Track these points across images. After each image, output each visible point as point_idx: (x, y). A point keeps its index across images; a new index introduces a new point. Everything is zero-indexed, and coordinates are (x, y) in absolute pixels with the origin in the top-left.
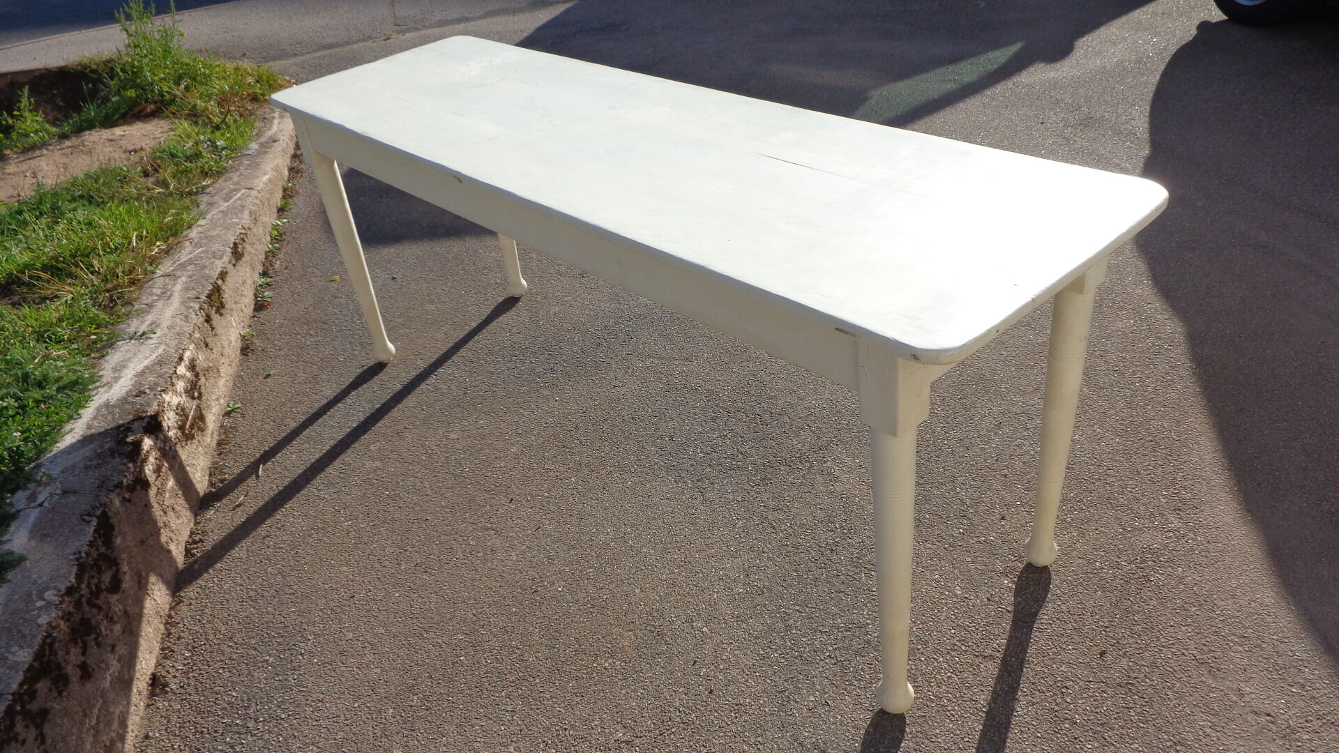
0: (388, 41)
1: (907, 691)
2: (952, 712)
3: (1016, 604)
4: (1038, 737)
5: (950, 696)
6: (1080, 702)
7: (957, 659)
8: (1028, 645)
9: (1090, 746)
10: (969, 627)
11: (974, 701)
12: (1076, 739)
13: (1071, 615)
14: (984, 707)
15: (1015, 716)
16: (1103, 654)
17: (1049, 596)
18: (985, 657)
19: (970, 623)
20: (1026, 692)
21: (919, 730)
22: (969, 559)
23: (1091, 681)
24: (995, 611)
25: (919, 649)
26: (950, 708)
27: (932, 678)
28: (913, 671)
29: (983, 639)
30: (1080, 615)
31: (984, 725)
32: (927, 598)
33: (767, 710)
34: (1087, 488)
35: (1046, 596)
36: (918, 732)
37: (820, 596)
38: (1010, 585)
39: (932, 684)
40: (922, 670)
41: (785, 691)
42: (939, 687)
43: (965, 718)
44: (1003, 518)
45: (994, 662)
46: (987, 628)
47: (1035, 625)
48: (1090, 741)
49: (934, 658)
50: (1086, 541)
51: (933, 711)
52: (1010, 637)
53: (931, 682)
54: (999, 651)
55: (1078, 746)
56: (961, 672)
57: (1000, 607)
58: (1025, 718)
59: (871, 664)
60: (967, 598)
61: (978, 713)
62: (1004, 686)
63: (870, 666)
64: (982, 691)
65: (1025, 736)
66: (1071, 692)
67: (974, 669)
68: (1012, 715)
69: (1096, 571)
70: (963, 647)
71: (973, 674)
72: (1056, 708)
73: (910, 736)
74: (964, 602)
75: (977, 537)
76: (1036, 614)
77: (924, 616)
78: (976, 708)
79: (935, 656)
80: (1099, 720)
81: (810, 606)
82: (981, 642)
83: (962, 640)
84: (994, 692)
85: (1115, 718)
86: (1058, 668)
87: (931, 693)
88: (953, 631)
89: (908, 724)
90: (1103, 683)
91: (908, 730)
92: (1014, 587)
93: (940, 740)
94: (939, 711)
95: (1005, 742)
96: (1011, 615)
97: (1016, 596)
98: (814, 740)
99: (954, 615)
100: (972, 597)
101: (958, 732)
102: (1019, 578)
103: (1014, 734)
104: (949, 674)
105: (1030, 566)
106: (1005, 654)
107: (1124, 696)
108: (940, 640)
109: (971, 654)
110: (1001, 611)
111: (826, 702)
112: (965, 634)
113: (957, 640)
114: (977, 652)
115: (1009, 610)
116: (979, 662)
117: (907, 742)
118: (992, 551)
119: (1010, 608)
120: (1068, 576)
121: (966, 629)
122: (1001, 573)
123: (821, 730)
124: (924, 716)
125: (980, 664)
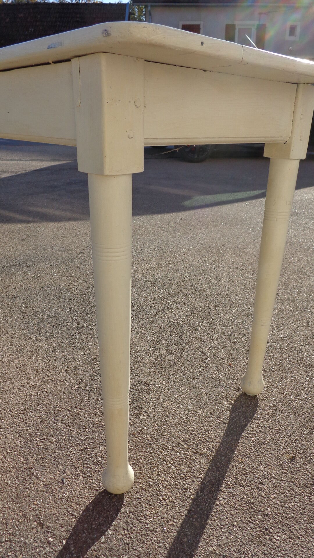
1: (127, 473)
2: (164, 497)
3: (231, 419)
4: (234, 525)
5: (166, 483)
6: (272, 496)
7: (178, 454)
8: (235, 449)
9: (278, 538)
10: (193, 431)
11: (185, 489)
12: (266, 529)
13: (271, 429)
14: (193, 494)
15: (217, 505)
16: (293, 459)
17: (256, 415)
18: (201, 454)
19: (195, 429)
20: (229, 485)
21: (133, 510)
22: (203, 387)
23: (282, 480)
24: (214, 422)
25: (150, 444)
26: (163, 493)
27: (154, 467)
28: (141, 461)
29: (202, 441)
30: (277, 430)
31: (189, 511)
32: (166, 409)
33: (9, 482)
35: (253, 415)
36: (131, 512)
37: (89, 402)
38: (228, 405)
39: (154, 472)
40: (149, 460)
41: (32, 468)
42: (159, 475)
43: (174, 503)
44: (230, 365)
45: (208, 459)
46: (207, 433)
47: (243, 434)
48: (279, 533)
49: (160, 452)
50: (284, 383)
51: (149, 495)
52: (223, 440)
53: (153, 471)
54: (212, 451)
55: (268, 537)
56: (179, 464)
57: (218, 420)
58: (225, 507)
60: (195, 411)
61: (186, 500)
62: (212, 478)
64: (193, 481)
65: (223, 523)
66: (266, 488)
67: (190, 463)
68: (214, 503)
69: (290, 402)
70: (185, 446)
71: (189, 467)
72: (252, 501)
73: (123, 515)
74: (193, 414)
75: (210, 375)
76: (245, 426)
77: (161, 421)
78: (185, 495)
79: (162, 451)
80: (287, 514)
81: (79, 407)
82: (200, 443)
83: (186, 440)
84: (203, 483)
85: (301, 513)
86: (257, 467)
87: (151, 480)
88: (180, 433)
89: (124, 505)
90: (292, 482)
91: (122, 510)
92: (231, 407)
93: (148, 522)
94: (153, 495)
95: (204, 527)
96: (225, 425)
97: (231, 413)
98: (37, 512)
99: (184, 422)
100: (200, 411)
101: (166, 515)
102: (236, 401)
103: (213, 520)
104: (170, 465)
105: (244, 394)
106: (216, 453)
107: (309, 495)
108: (168, 439)
109: (190, 452)
110: (219, 422)
111: (62, 480)
112: (189, 436)
113: (182, 440)
114: (195, 450)
115: (225, 422)
116: (196, 458)
117: (119, 521)
118: (219, 384)
119: (226, 421)
120: (270, 403)
121: (190, 433)
122: (223, 397)
123: (48, 504)
124: (140, 498)
125: (196, 460)
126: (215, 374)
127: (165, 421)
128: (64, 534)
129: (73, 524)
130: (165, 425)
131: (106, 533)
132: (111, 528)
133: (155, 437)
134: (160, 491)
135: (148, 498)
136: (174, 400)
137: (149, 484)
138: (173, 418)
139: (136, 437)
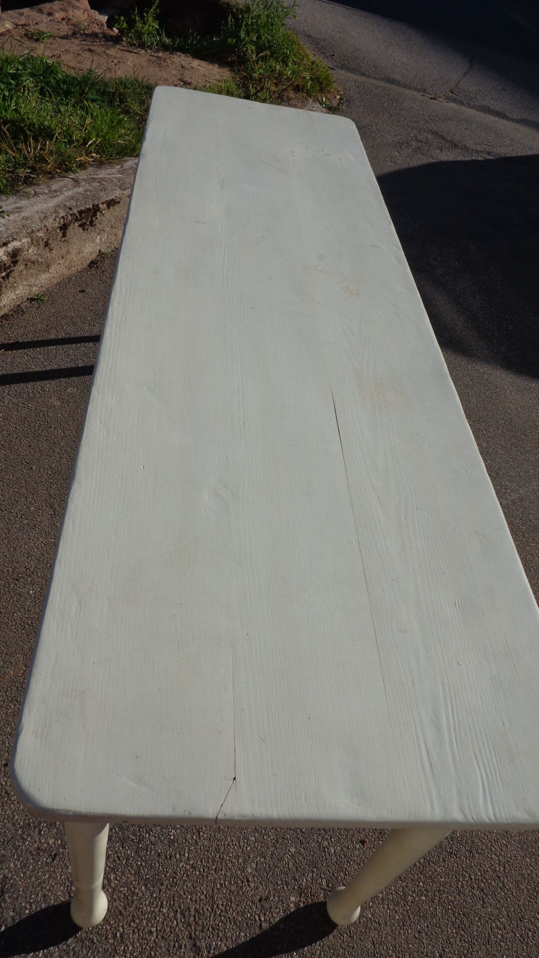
0: (433, 100)
3: (274, 928)
5: (131, 948)
7: (175, 923)
10: (218, 907)
17: (306, 949)
18: (195, 945)
19: (222, 905)
21: (77, 949)
22: (293, 850)
24: (251, 915)
25: (162, 884)
27: (138, 918)
28: (135, 898)
29: (213, 928)
32: (222, 850)
33: (16, 817)
34: (462, 886)
35: (305, 946)
36: (74, 951)
38: (292, 905)
39: (132, 924)
40: (142, 904)
42: (134, 931)
44: (363, 842)
46: (228, 924)
49: (162, 903)
50: (397, 933)
51: (104, 946)
52: (233, 950)
53: (134, 921)
54: (209, 952)
56: (163, 938)
57: (259, 916)
59: (119, 859)
60: (248, 881)
63: (116, 859)
67: (174, 946)
70: (192, 919)
71: (168, 950)
73: (65, 947)
74: (242, 882)
75: (323, 838)
77: (202, 861)
79: (164, 903)
82: (208, 930)
83: (199, 913)
87: (121, 930)
88: (203, 897)
89: (76, 937)
92: (292, 910)
96: (258, 931)
97: (282, 921)
98: (10, 875)
99: (222, 885)
100: (252, 885)
102: (306, 907)
104: (154, 929)
105: (322, 907)
108: (184, 894)
109: (189, 932)
110: (256, 920)
111: (55, 855)
112: (207, 910)
113: (195, 908)
114: (195, 934)
115: (263, 926)
116: (185, 945)
117: (57, 949)
118: (318, 862)
119: (265, 926)
120: (342, 948)
121: (213, 906)
122: (299, 887)
123: (24, 873)
124: (94, 943)
125: (183, 947)
126: (330, 842)
127: (205, 864)
128: (10, 919)
129: (23, 917)
130: (200, 871)
131: (37, 953)
132: (46, 951)
133: (175, 878)
134: (117, 953)
135: (100, 950)
136: (244, 842)
137: (116, 934)
138: (216, 868)
139: (158, 862)
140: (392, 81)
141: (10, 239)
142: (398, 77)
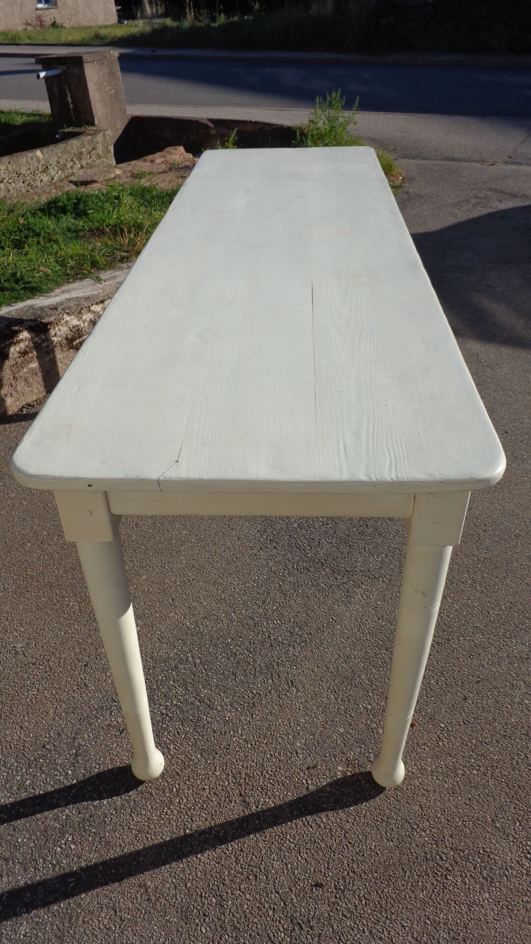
2: (169, 811)
3: (321, 790)
4: (186, 885)
5: (185, 801)
6: (248, 896)
7: (227, 783)
8: (280, 824)
9: (204, 931)
10: (267, 772)
11: (192, 819)
12: (204, 915)
13: (345, 836)
14: (191, 830)
15: (197, 857)
16: (318, 885)
17: (352, 808)
18: (244, 801)
19: (272, 771)
20: (228, 850)
21: (137, 800)
22: (342, 730)
23: (278, 893)
24: (299, 780)
25: (216, 754)
26: (172, 807)
27: (193, 778)
28: (192, 763)
29: (262, 788)
30: (350, 843)
31: (172, 841)
32: (273, 728)
34: (517, 763)
35: (351, 806)
36: (134, 800)
37: (220, 666)
38: (339, 773)
39: (187, 782)
40: (197, 768)
41: (115, 702)
42: (189, 788)
43: (170, 823)
45: (244, 811)
46: (276, 785)
47: (308, 817)
48: (210, 928)
49: (215, 768)
50: (446, 799)
51: (161, 799)
52: (280, 806)
53: (189, 780)
54: (258, 807)
55: (197, 921)
56: (215, 794)
57: (307, 780)
58: (199, 865)
59: (179, 734)
60: (297, 753)
61: (181, 829)
62: (223, 831)
63: (176, 734)
64: (206, 820)
65: (181, 875)
66: (253, 884)
67: (225, 801)
68: (196, 853)
69: (415, 827)
70: (243, 780)
71: (219, 804)
72: (227, 882)
74: (292, 754)
76: (323, 810)
77: (254, 737)
78: (185, 825)
79: (218, 768)
80: (238, 923)
81: (206, 667)
82: (257, 789)
83: (250, 776)
84: (211, 829)
85: (251, 935)
86: (274, 860)
87: (178, 787)
88: (254, 764)
89: (137, 790)
90: (285, 904)
91: (131, 793)
92: (339, 777)
93: (135, 819)
94: (164, 802)
95: (164, 864)
96: (305, 792)
97: (330, 785)
98: (83, 743)
99: (272, 756)
100: (301, 756)
101: (152, 826)
102: (354, 775)
103: (177, 866)
104: (207, 787)
105: (368, 776)
106: (258, 813)
107: (282, 930)
108: (237, 761)
109: (239, 790)
110: (303, 783)
111: (123, 730)
112: (257, 774)
113: (246, 773)
114: (244, 792)
115: (310, 788)
116: (235, 801)
117: (119, 799)
118: (366, 740)
119: (312, 788)
120: (389, 809)
121: (262, 771)
122: (347, 759)
123: (95, 742)
124: (152, 795)
125: (233, 802)
126: (379, 725)
127: (257, 739)
128: (81, 775)
129: (93, 774)
130: (252, 744)
131: (102, 801)
132: (110, 800)
133: (229, 749)
134: (172, 804)
135: (158, 801)
136: (295, 723)
137: (173, 789)
138: (267, 743)
139: (214, 736)
140: (452, 159)
141: (106, 298)
142: (458, 155)
